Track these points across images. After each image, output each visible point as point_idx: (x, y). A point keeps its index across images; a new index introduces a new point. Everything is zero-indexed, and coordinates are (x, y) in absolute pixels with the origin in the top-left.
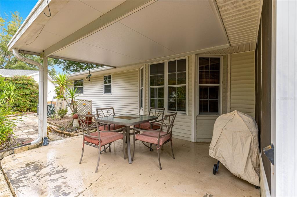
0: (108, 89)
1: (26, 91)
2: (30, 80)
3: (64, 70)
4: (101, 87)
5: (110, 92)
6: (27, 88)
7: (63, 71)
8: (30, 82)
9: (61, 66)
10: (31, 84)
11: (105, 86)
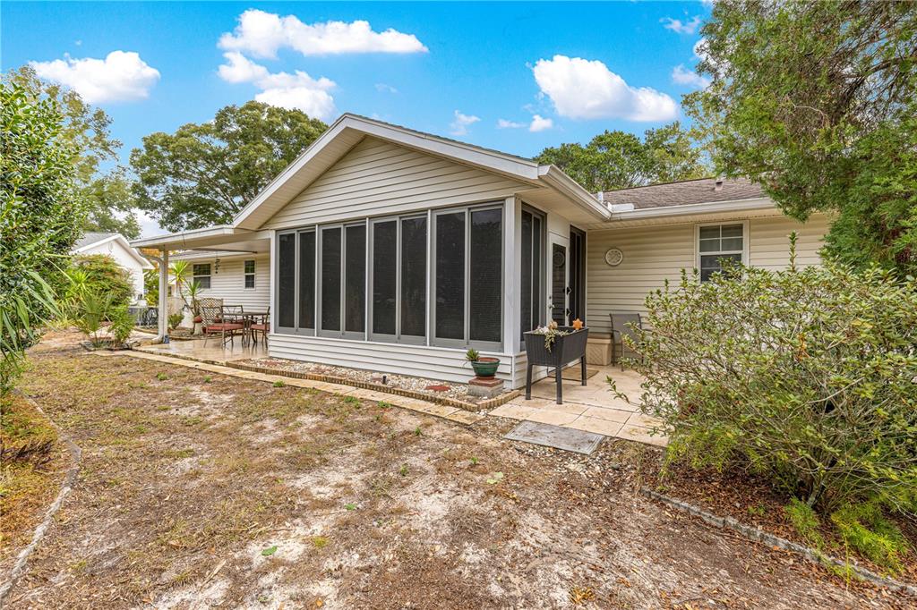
0: (250, 282)
1: (103, 283)
2: (109, 263)
3: (162, 224)
4: (240, 277)
5: (253, 286)
6: (104, 279)
7: (162, 227)
8: (109, 267)
9: (153, 213)
10: (111, 271)
11: (247, 276)
